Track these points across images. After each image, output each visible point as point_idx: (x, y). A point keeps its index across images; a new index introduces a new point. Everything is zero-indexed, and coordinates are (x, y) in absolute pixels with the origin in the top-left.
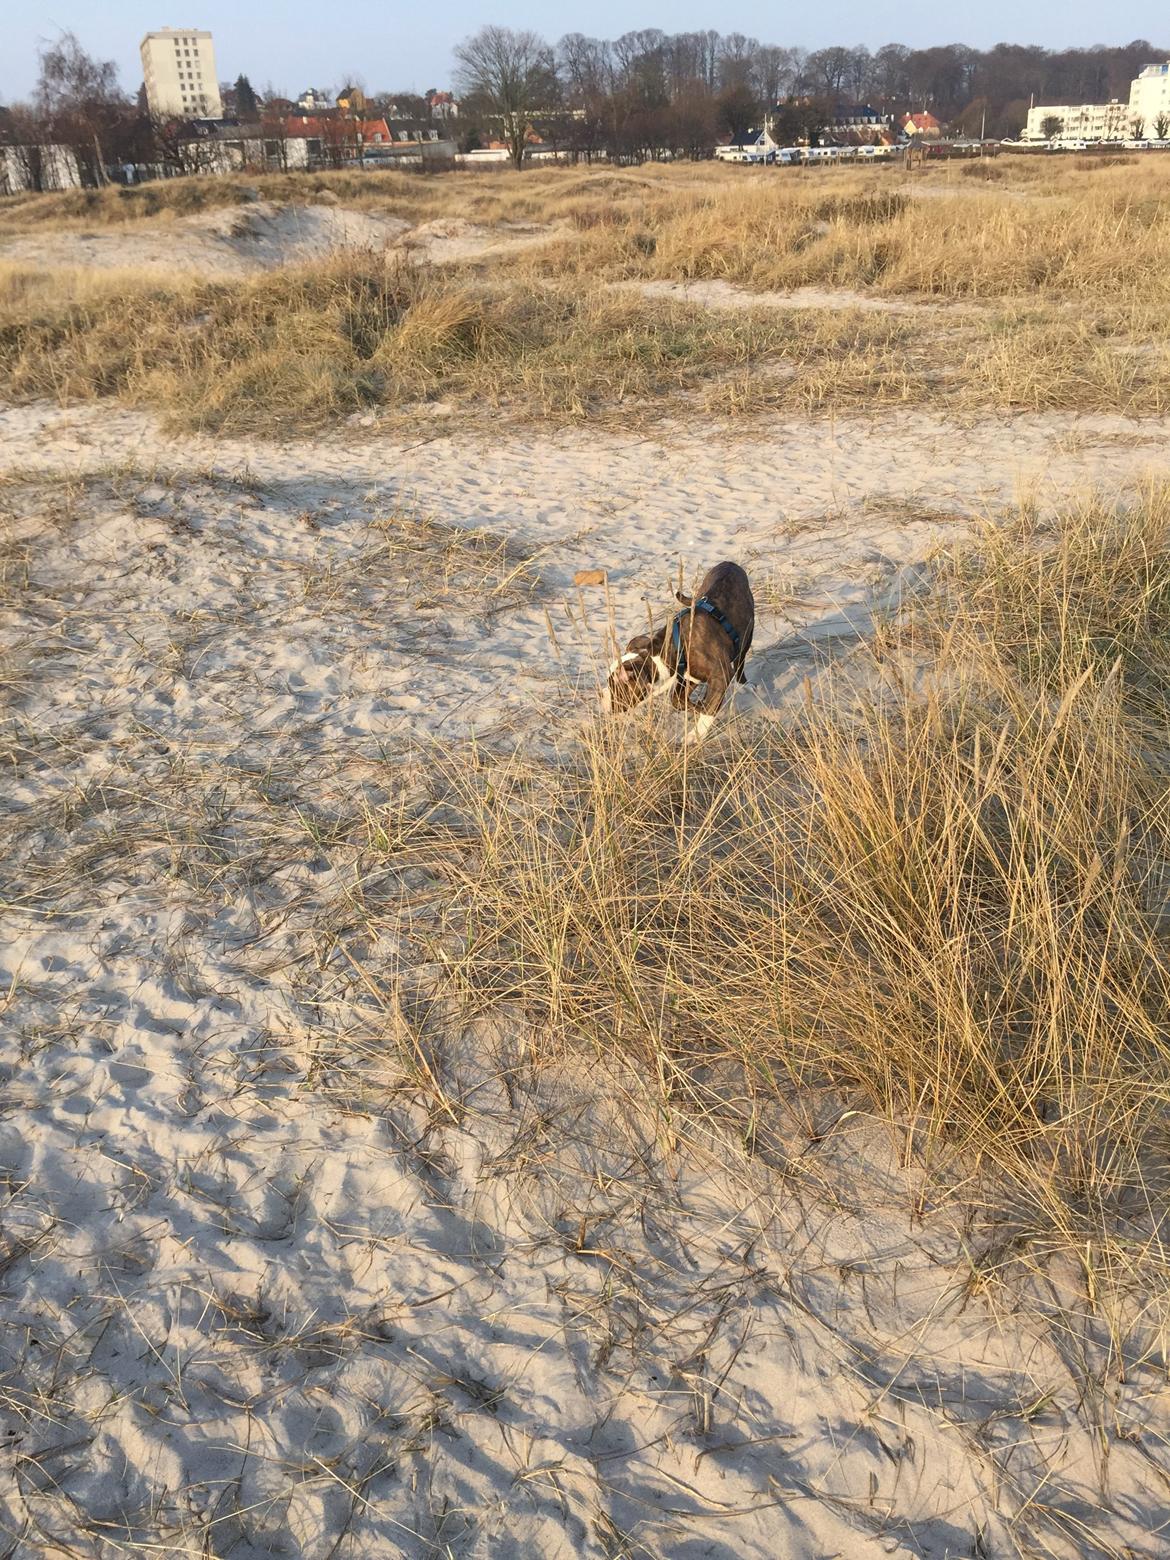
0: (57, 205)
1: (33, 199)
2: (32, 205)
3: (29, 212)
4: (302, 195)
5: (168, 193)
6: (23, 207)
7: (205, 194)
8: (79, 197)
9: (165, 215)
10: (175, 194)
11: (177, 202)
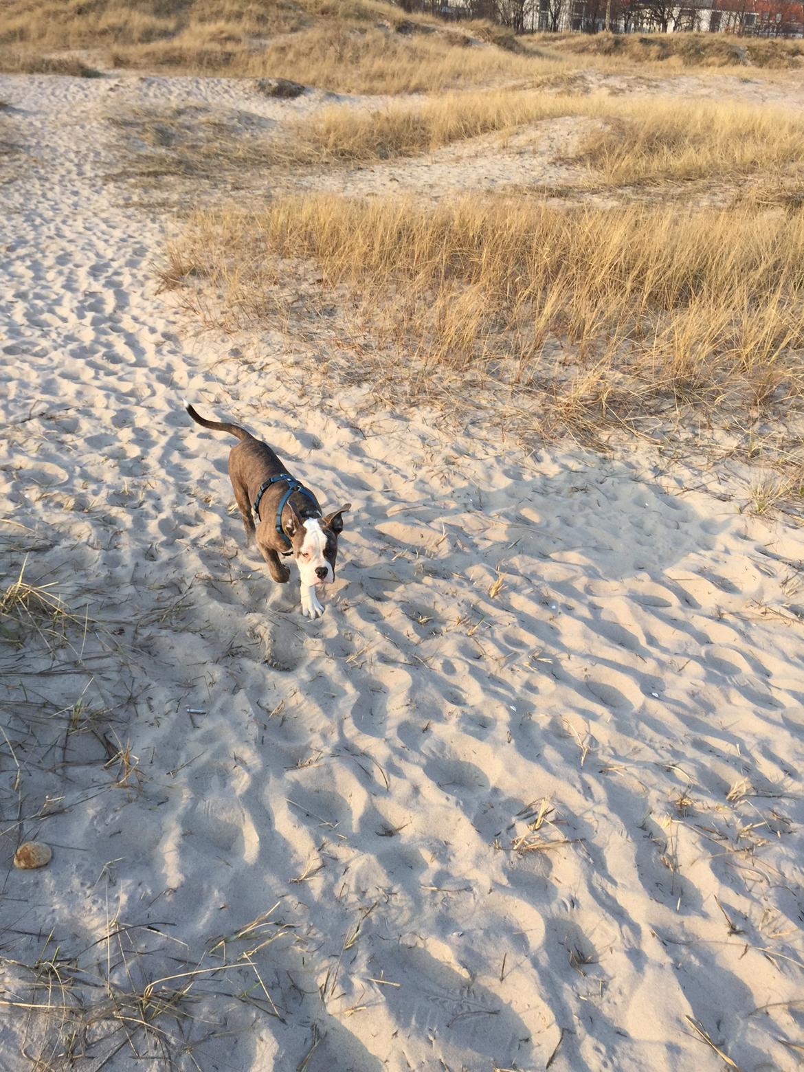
0: (591, 43)
1: (572, 36)
2: (572, 41)
3: (569, 46)
4: (782, 57)
5: (676, 43)
6: (563, 42)
7: (704, 48)
8: (609, 39)
9: (675, 60)
10: (682, 45)
11: (682, 52)
